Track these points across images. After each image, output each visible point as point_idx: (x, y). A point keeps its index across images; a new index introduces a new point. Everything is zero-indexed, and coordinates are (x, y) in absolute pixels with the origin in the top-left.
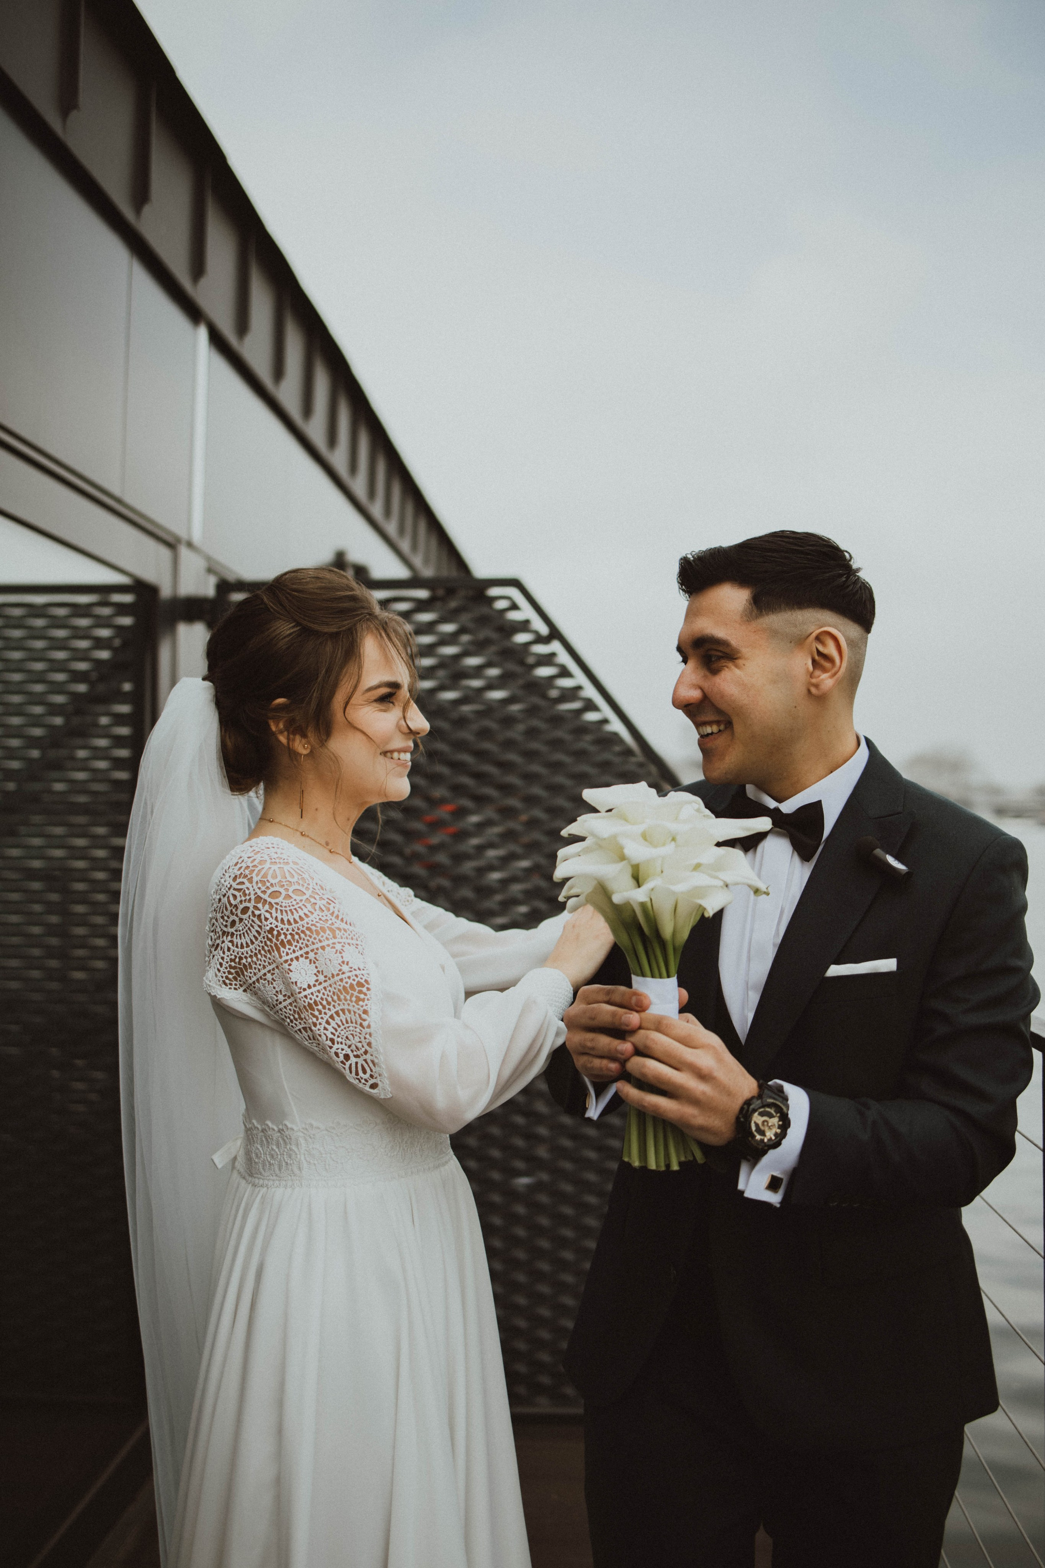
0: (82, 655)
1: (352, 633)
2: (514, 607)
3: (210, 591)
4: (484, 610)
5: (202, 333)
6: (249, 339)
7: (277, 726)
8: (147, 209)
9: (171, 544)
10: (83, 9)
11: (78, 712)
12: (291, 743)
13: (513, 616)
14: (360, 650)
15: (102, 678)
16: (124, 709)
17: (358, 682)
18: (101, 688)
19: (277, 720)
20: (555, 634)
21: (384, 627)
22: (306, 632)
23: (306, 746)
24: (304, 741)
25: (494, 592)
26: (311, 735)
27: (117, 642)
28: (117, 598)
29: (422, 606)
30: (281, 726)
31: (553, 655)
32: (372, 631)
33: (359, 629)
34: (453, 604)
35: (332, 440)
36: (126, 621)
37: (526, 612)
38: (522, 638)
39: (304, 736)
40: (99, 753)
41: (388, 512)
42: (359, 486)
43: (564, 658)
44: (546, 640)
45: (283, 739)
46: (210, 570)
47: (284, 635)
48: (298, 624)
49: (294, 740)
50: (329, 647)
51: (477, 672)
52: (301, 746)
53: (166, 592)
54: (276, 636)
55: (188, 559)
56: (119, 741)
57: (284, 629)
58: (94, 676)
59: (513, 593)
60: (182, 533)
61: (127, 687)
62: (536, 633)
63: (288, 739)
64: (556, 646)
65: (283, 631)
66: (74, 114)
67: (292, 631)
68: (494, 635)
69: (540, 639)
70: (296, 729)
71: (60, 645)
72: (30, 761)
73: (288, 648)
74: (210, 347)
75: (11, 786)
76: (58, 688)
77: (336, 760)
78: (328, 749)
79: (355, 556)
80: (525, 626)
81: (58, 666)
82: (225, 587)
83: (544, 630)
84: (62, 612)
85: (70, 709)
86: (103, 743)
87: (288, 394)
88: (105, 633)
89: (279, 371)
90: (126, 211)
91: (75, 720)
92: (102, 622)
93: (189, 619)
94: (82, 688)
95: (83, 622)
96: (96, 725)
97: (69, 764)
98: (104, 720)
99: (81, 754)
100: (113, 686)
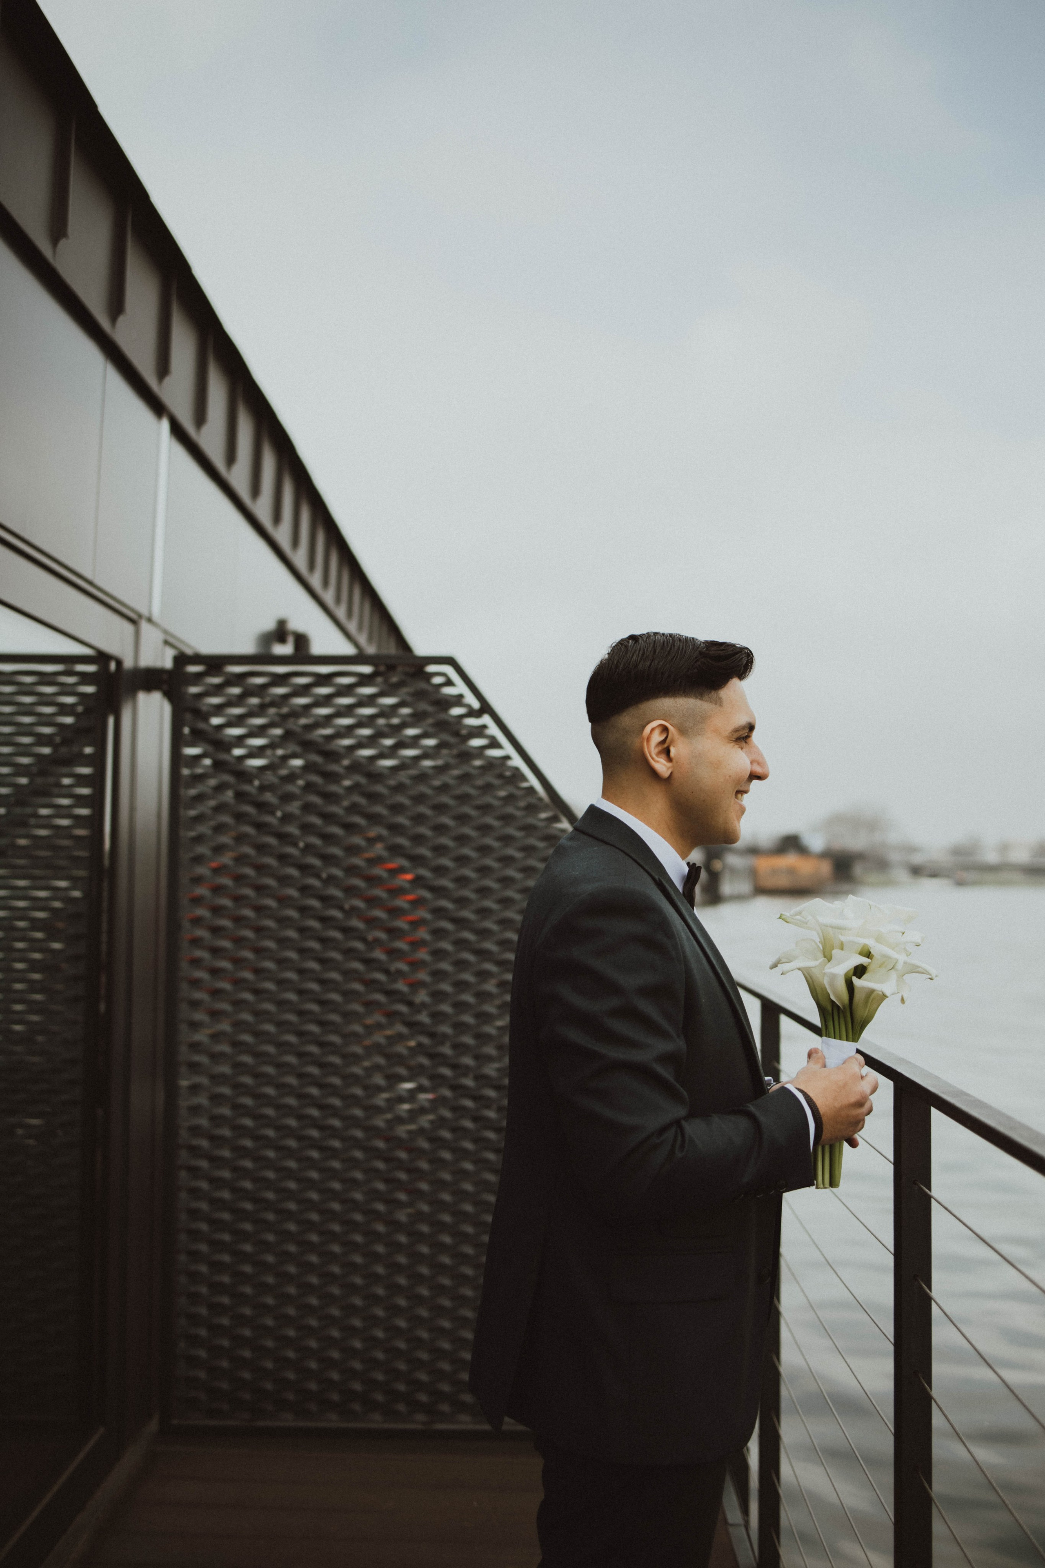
0: (46, 720)
2: (449, 683)
3: (168, 664)
4: (422, 685)
5: (165, 425)
6: (205, 429)
8: (121, 319)
9: (133, 620)
10: (73, 142)
11: (42, 773)
13: (448, 691)
15: (65, 742)
16: (86, 771)
18: (63, 750)
20: (486, 708)
25: (431, 668)
27: (80, 709)
28: (81, 668)
29: (364, 680)
31: (484, 727)
34: (394, 679)
35: (277, 518)
36: (90, 689)
37: (460, 688)
38: (456, 711)
40: (61, 811)
41: (326, 583)
42: (300, 559)
43: (494, 730)
44: (478, 714)
46: (166, 643)
51: (414, 742)
53: (128, 663)
55: (150, 636)
56: (81, 801)
58: (58, 739)
59: (449, 670)
60: (144, 611)
61: (88, 750)
62: (469, 706)
64: (486, 719)
66: (63, 243)
68: (430, 709)
69: (472, 713)
71: (27, 711)
74: (171, 437)
76: (24, 750)
79: (296, 625)
80: (458, 700)
81: (24, 730)
82: (182, 659)
83: (476, 704)
84: (28, 679)
85: (34, 770)
86: (65, 802)
87: (239, 477)
88: (69, 700)
89: (231, 457)
90: (104, 322)
91: (39, 780)
92: (66, 690)
93: (149, 688)
94: (46, 750)
95: (48, 690)
96: (59, 785)
97: (32, 821)
98: (66, 781)
99: (44, 812)
100: (75, 749)
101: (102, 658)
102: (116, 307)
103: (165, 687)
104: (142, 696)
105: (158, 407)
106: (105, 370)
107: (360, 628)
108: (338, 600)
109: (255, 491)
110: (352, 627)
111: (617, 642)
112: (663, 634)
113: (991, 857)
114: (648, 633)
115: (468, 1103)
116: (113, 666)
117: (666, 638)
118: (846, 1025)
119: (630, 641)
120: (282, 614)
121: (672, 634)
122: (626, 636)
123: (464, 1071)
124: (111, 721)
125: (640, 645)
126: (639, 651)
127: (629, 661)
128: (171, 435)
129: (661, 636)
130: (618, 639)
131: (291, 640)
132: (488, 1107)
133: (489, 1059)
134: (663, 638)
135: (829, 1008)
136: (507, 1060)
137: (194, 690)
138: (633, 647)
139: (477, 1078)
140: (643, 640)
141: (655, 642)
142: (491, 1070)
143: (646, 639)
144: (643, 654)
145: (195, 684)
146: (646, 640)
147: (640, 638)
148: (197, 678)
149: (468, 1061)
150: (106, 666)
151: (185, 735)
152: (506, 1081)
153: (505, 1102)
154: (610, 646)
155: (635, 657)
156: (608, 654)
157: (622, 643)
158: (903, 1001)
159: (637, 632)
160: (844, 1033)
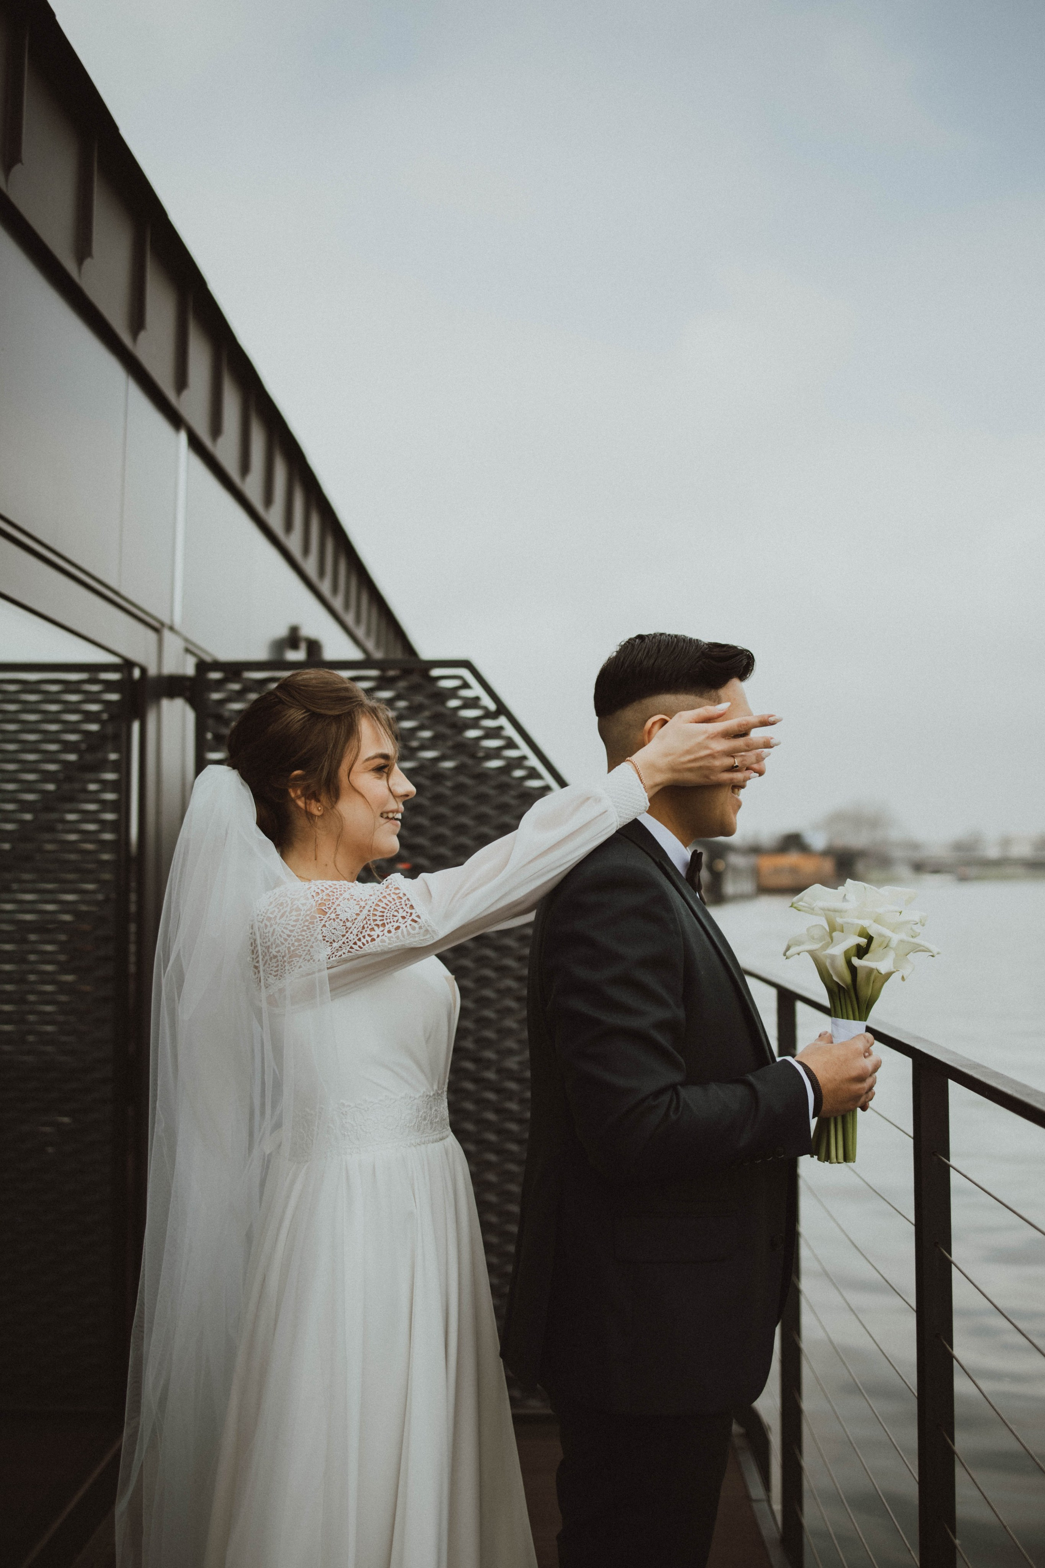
0: (72, 728)
1: (351, 715)
2: (466, 685)
3: (190, 670)
5: (183, 437)
6: (221, 440)
7: (296, 792)
8: (142, 335)
9: (157, 628)
10: (96, 165)
11: (69, 779)
12: (308, 807)
13: (462, 694)
14: (358, 729)
15: (91, 749)
16: (110, 776)
17: (357, 755)
18: (89, 757)
19: (295, 787)
20: (502, 710)
21: (373, 711)
22: (315, 716)
23: (320, 808)
24: (319, 804)
25: (436, 672)
26: (323, 798)
27: (105, 716)
28: (105, 676)
30: (299, 792)
31: (501, 728)
32: (366, 715)
33: (356, 713)
35: (289, 526)
36: (114, 697)
37: (476, 690)
38: (471, 713)
39: (318, 801)
40: (88, 816)
41: (335, 589)
42: (310, 566)
43: (510, 731)
44: (494, 715)
45: (301, 803)
46: (187, 651)
47: (298, 719)
48: (308, 710)
49: (310, 804)
50: (334, 729)
52: (316, 809)
53: (152, 671)
54: (292, 720)
55: (172, 644)
56: (107, 806)
57: (296, 715)
58: (83, 746)
59: (465, 673)
60: (166, 620)
61: (113, 756)
62: (485, 708)
63: (306, 803)
64: (503, 721)
65: (296, 717)
66: (88, 262)
67: (304, 716)
69: (488, 715)
70: (313, 796)
71: (53, 718)
72: (22, 822)
73: (301, 730)
75: (7, 846)
76: (50, 758)
77: (340, 818)
78: (336, 809)
79: (307, 631)
80: (473, 703)
81: (51, 738)
82: (203, 666)
83: (492, 706)
84: (54, 688)
85: (61, 776)
86: (92, 807)
87: (252, 487)
88: (94, 707)
89: (245, 467)
90: (125, 337)
91: (66, 787)
92: (92, 698)
93: (172, 695)
94: (72, 757)
95: (74, 698)
96: (85, 791)
97: (60, 826)
98: (92, 787)
99: (71, 817)
100: (100, 755)
101: (127, 665)
102: (137, 323)
103: (188, 694)
104: (165, 703)
105: (176, 420)
106: (128, 386)
107: (368, 633)
108: (347, 606)
109: (268, 500)
110: (360, 633)
111: (626, 641)
112: (669, 635)
113: (993, 852)
114: (655, 634)
115: (491, 1096)
116: (137, 673)
117: (671, 638)
118: (851, 1005)
119: (637, 640)
120: (294, 621)
121: (677, 635)
122: (634, 635)
123: (486, 1064)
124: (136, 727)
125: (645, 644)
126: (645, 650)
127: (634, 658)
128: (188, 449)
129: (666, 637)
130: (626, 638)
131: (303, 646)
132: (510, 1099)
133: (510, 1052)
134: (668, 639)
135: (836, 989)
136: (527, 1054)
137: (216, 696)
138: (639, 645)
139: (499, 1071)
140: (649, 639)
141: (660, 641)
142: (512, 1063)
143: (652, 638)
144: (648, 652)
145: (217, 690)
146: (652, 640)
147: (647, 638)
148: (218, 685)
149: (490, 1055)
150: (130, 673)
151: (209, 740)
152: (528, 1074)
153: (528, 1095)
154: (618, 644)
155: (640, 655)
156: (617, 652)
157: (630, 642)
158: (903, 978)
159: (645, 632)
160: (851, 1013)
